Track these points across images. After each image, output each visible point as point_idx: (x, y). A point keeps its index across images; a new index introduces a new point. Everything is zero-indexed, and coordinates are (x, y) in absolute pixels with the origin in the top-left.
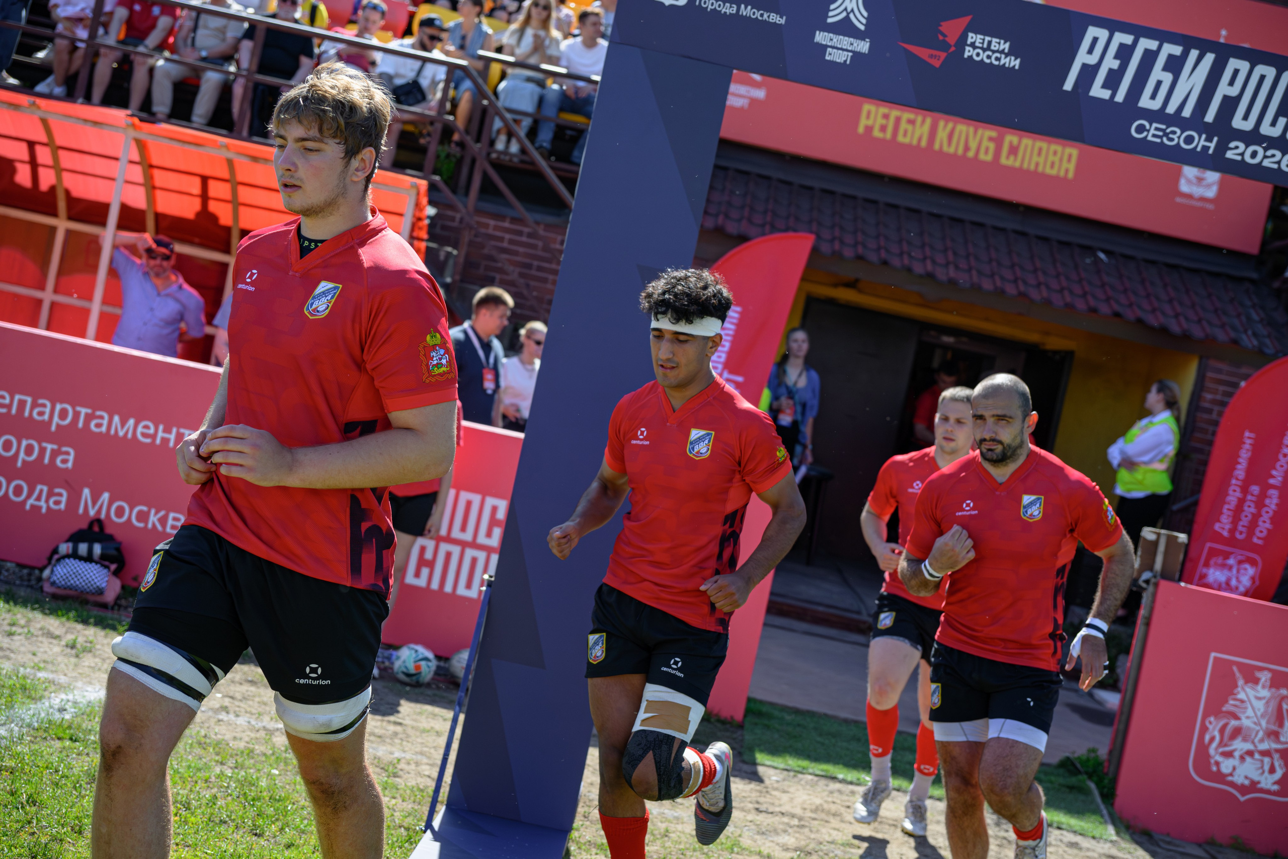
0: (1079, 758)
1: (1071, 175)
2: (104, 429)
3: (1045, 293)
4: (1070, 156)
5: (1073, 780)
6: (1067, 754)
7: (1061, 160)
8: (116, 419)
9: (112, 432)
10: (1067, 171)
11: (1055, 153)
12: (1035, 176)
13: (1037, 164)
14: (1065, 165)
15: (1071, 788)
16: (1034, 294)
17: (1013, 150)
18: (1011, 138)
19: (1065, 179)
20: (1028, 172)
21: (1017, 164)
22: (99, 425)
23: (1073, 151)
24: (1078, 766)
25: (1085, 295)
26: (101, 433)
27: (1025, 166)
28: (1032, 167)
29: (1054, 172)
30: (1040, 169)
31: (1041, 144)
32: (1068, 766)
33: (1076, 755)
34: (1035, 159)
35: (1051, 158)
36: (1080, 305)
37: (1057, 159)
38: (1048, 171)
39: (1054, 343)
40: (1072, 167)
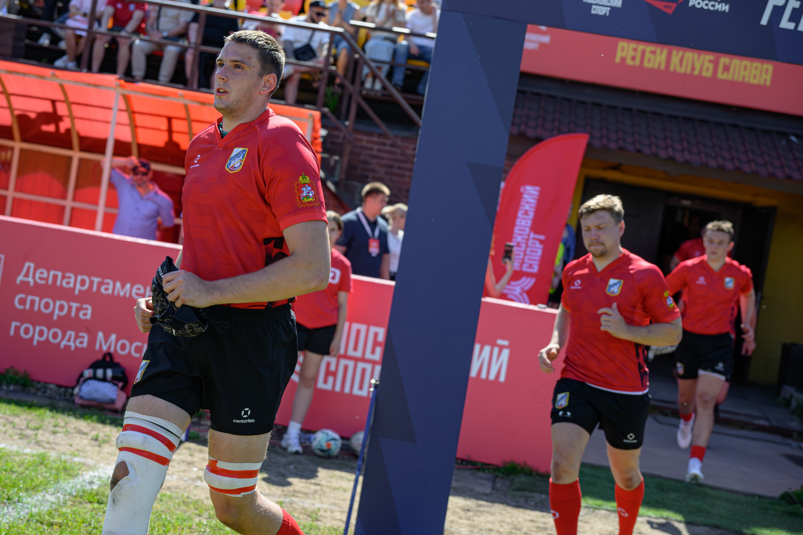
0: (794, 493)
1: (768, 83)
2: (110, 291)
3: (754, 167)
4: (767, 70)
5: (791, 508)
6: (786, 490)
7: (761, 73)
8: (118, 284)
9: (116, 293)
10: (765, 80)
11: (756, 68)
12: (744, 86)
13: (744, 77)
14: (764, 76)
15: (790, 514)
16: (747, 168)
17: (727, 68)
18: (724, 60)
19: (764, 87)
20: (737, 83)
21: (730, 78)
22: (107, 289)
23: (769, 67)
24: (795, 498)
25: (782, 167)
26: (108, 295)
27: (736, 78)
28: (740, 79)
29: (755, 82)
30: (746, 80)
31: (746, 63)
32: (787, 498)
33: (793, 490)
34: (742, 73)
35: (754, 72)
36: (780, 174)
37: (758, 73)
38: (753, 81)
39: (762, 201)
40: (769, 77)
